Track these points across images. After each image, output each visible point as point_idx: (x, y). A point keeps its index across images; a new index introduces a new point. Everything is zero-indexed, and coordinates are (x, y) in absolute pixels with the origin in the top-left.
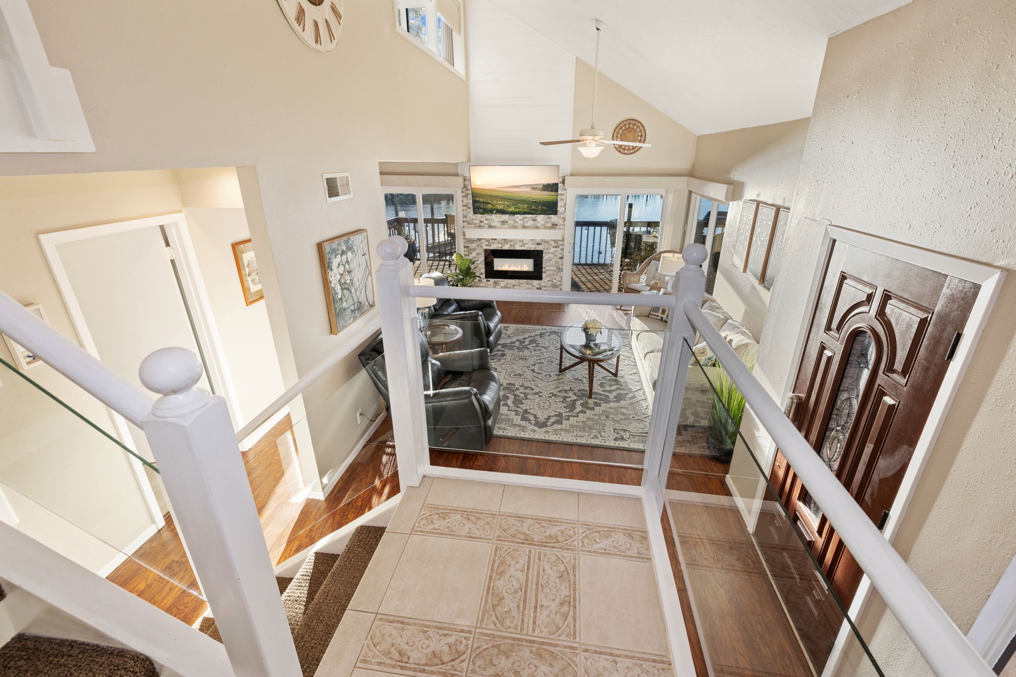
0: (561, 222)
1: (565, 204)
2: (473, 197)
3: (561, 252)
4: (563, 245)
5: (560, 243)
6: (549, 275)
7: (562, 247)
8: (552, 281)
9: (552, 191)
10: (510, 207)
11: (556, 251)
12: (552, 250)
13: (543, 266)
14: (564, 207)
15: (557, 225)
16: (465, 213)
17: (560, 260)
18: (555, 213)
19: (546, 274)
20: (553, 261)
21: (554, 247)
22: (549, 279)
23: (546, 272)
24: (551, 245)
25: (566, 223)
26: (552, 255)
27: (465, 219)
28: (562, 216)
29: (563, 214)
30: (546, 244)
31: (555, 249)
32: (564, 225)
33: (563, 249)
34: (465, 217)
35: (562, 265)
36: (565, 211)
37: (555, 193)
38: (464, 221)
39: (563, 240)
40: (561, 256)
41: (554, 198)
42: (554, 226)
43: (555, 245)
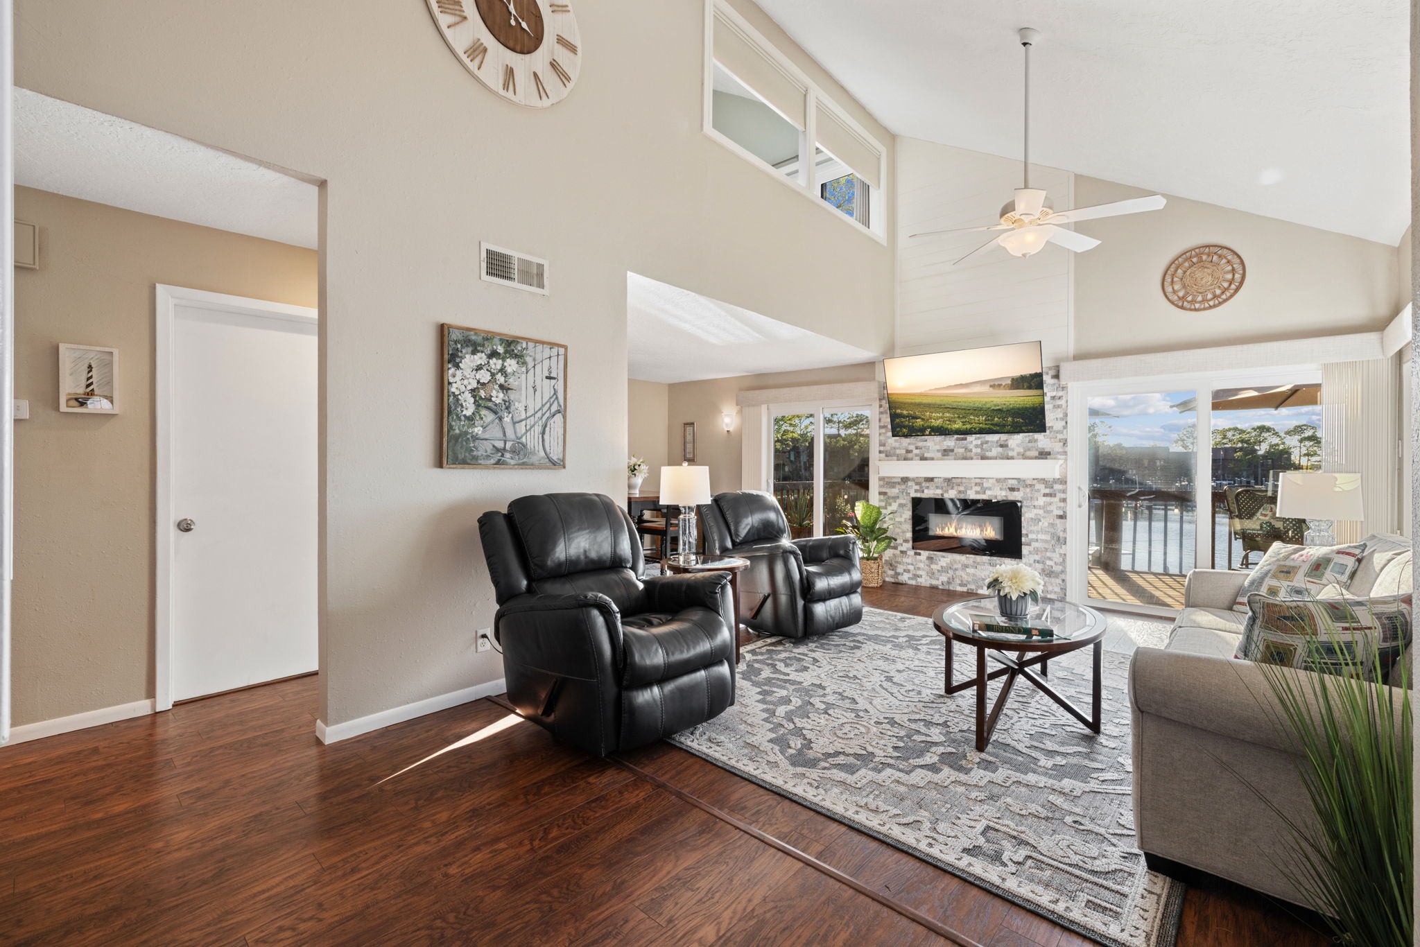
0: (1058, 447)
1: (1066, 415)
2: (890, 408)
3: (1062, 504)
4: (1064, 491)
5: (1057, 487)
6: (1037, 551)
7: (1063, 496)
8: (1044, 563)
9: (1030, 388)
10: (955, 422)
11: (1050, 504)
12: (1042, 501)
13: (1024, 531)
14: (1062, 419)
15: (1049, 454)
16: (882, 438)
17: (1058, 521)
18: (1042, 428)
19: (1031, 548)
20: (1044, 524)
21: (1045, 495)
22: (1037, 558)
23: (1029, 544)
24: (1038, 491)
25: (1068, 449)
26: (1041, 512)
27: (882, 448)
28: (1060, 436)
29: (1061, 432)
30: (1028, 490)
31: (1048, 499)
32: (1065, 453)
33: (1064, 500)
34: (882, 444)
35: (1065, 531)
36: (1065, 427)
37: (1038, 392)
38: (880, 452)
39: (1063, 481)
40: (1061, 513)
41: (1037, 400)
42: (1044, 455)
43: (1047, 491)
